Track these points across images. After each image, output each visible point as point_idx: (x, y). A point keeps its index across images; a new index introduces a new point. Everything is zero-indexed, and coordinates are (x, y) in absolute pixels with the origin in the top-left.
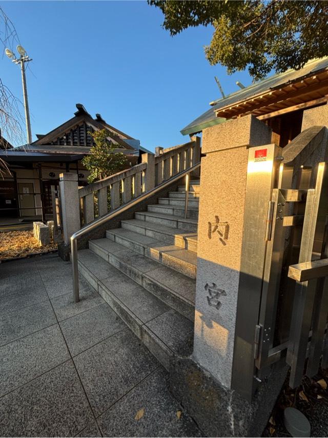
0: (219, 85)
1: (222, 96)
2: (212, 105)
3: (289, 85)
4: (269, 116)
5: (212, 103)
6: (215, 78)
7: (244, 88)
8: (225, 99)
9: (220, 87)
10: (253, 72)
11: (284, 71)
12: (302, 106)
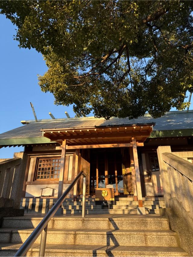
0: (33, 109)
1: (35, 119)
2: (23, 123)
3: (109, 128)
4: (91, 146)
5: (24, 121)
6: (31, 103)
7: (54, 118)
8: (37, 122)
9: (34, 112)
10: (76, 109)
11: (100, 118)
12: (116, 146)
